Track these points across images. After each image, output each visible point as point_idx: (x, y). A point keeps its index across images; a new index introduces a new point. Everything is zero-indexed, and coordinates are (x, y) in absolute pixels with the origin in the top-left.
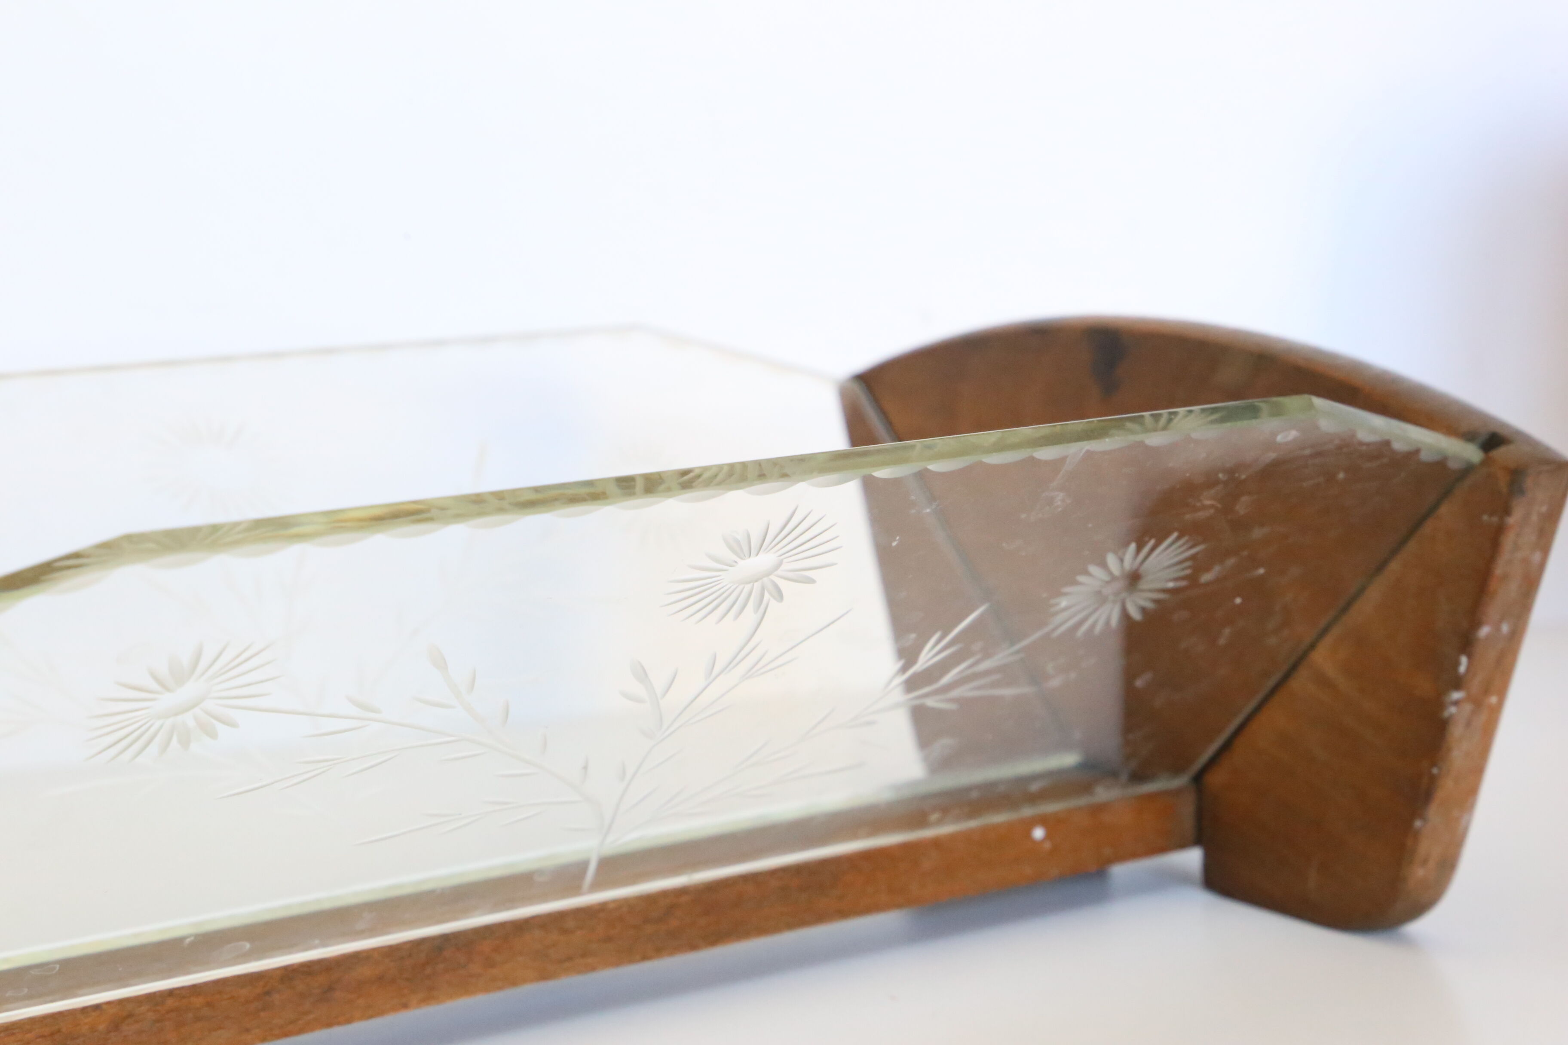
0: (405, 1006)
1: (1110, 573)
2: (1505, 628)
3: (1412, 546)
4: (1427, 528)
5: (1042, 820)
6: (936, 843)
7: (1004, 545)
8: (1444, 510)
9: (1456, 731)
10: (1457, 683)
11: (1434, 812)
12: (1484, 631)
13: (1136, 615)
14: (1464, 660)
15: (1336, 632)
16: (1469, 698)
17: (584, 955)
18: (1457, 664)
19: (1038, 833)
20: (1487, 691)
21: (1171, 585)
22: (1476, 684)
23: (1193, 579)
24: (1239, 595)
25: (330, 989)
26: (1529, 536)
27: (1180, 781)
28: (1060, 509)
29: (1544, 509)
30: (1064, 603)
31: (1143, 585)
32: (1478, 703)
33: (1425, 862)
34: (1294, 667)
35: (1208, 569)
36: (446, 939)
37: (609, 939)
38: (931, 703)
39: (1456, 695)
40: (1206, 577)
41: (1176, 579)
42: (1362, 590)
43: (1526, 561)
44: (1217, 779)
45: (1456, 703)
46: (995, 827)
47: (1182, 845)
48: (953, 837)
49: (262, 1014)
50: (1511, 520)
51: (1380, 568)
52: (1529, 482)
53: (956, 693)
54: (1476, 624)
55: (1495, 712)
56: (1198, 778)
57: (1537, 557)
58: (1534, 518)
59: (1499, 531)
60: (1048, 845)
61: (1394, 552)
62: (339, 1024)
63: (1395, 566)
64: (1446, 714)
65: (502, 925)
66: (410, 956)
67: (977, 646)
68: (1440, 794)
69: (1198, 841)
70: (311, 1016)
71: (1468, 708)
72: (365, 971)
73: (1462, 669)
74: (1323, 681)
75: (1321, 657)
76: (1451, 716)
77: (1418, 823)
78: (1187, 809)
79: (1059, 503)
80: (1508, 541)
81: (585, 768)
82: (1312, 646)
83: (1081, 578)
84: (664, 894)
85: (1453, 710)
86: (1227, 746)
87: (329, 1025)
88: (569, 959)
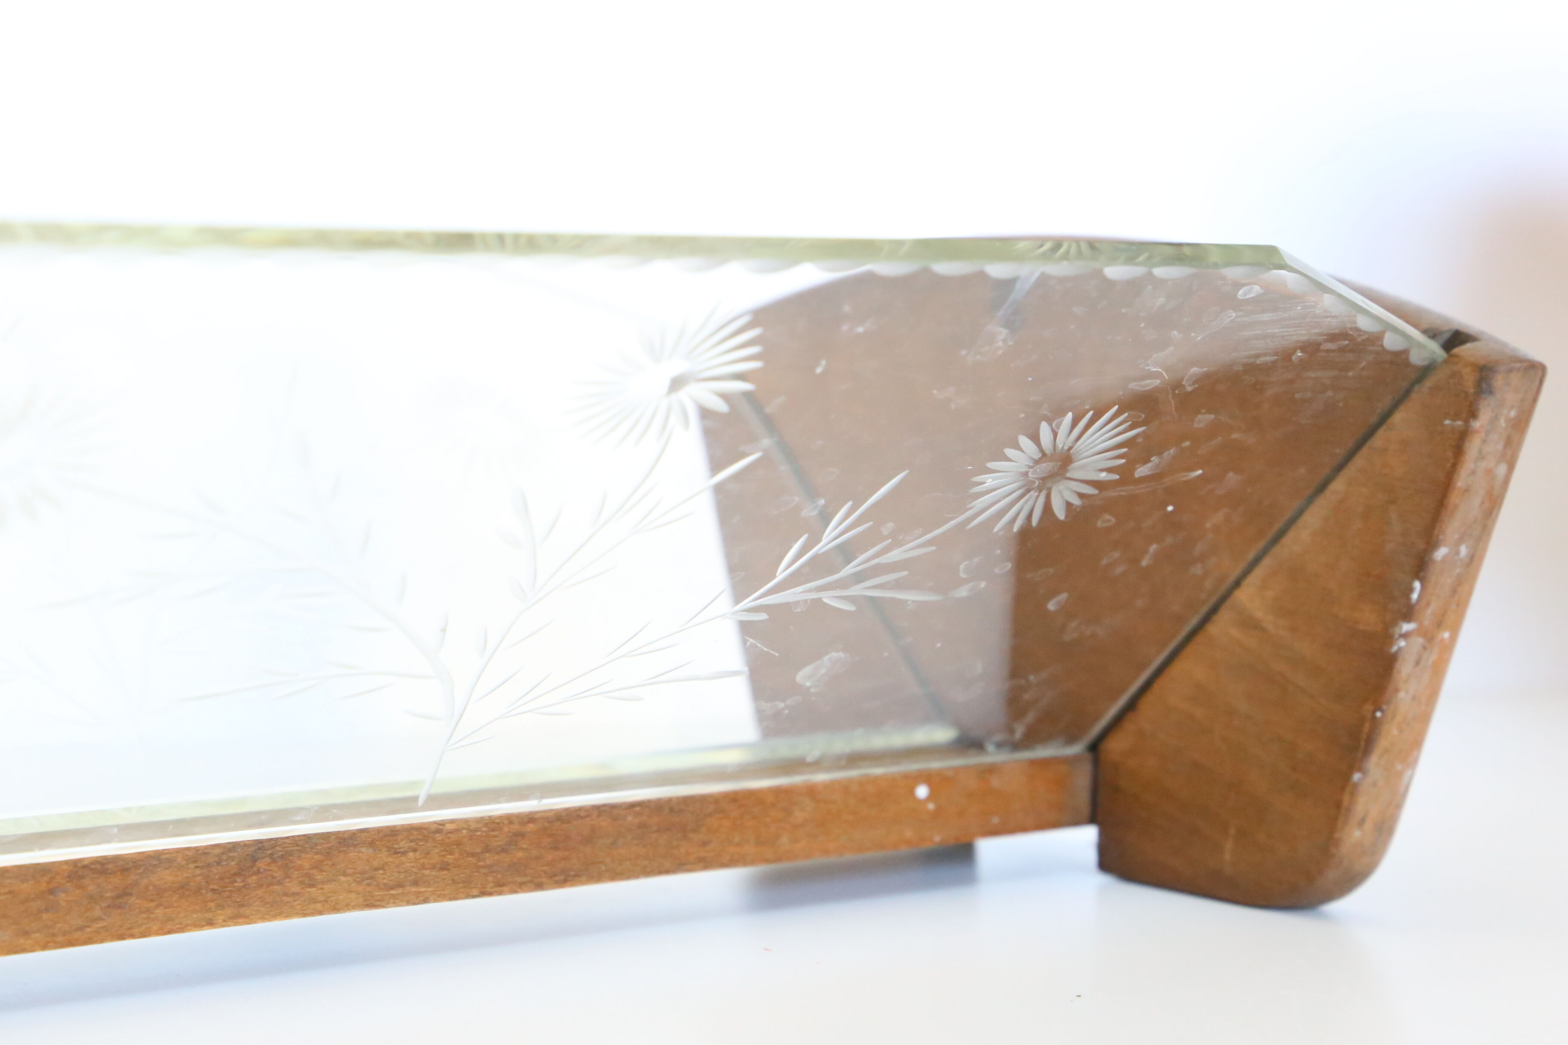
0: (210, 923)
1: (1041, 450)
2: (1464, 550)
3: (1359, 461)
4: (1378, 440)
5: (926, 777)
6: (811, 791)
7: (935, 392)
8: (1398, 417)
9: (1404, 669)
10: (1408, 613)
11: (1373, 761)
12: (1441, 553)
13: (1060, 513)
14: (1417, 585)
15: (1267, 562)
16: (1420, 632)
17: (416, 883)
18: (1411, 590)
19: (922, 792)
20: (1439, 624)
21: (1103, 476)
22: (1428, 615)
23: (1125, 473)
24: (1172, 504)
25: (125, 893)
26: (1495, 445)
27: (1076, 749)
28: (1000, 352)
29: (1513, 414)
30: (990, 481)
31: (1074, 472)
32: (1429, 638)
33: (1361, 822)
34: (1214, 610)
35: (1146, 461)
36: (260, 845)
37: (444, 867)
38: (828, 598)
39: (1406, 627)
40: (1142, 471)
41: (1109, 470)
42: (1300, 513)
43: (1489, 472)
44: (1116, 745)
45: (1405, 636)
46: (875, 780)
47: (1075, 822)
48: (829, 786)
49: (45, 916)
50: (1476, 424)
51: (1322, 488)
52: (1498, 381)
53: (856, 590)
54: (1432, 544)
55: (1448, 648)
56: (1094, 748)
57: (1502, 470)
58: (1502, 423)
59: (1462, 436)
60: (931, 806)
61: (1340, 468)
62: (133, 936)
63: (1338, 485)
64: (1395, 648)
65: (325, 836)
66: (219, 863)
67: (888, 527)
68: (1382, 743)
69: (1092, 819)
70: (101, 924)
71: (1420, 640)
72: (166, 877)
73: (1415, 596)
74: (1249, 624)
75: (1244, 596)
76: (1400, 649)
77: (1357, 776)
78: (1082, 780)
79: (1000, 344)
80: (1473, 447)
81: (444, 630)
82: (1237, 584)
83: (1010, 452)
84: (510, 819)
85: (1402, 643)
86: (1132, 706)
87: (122, 937)
88: (400, 885)
